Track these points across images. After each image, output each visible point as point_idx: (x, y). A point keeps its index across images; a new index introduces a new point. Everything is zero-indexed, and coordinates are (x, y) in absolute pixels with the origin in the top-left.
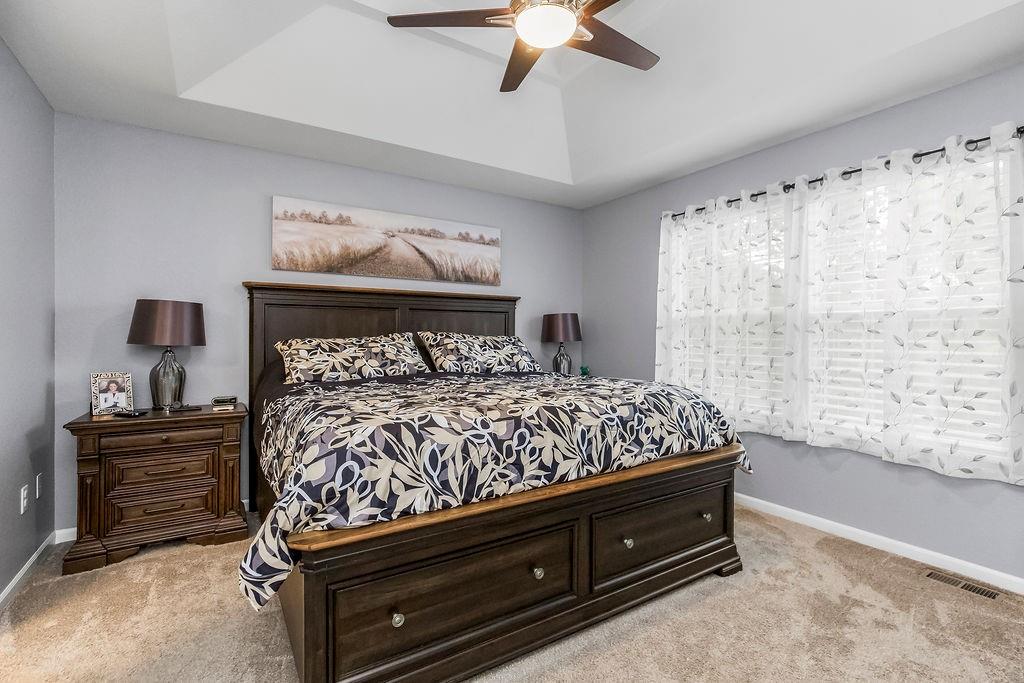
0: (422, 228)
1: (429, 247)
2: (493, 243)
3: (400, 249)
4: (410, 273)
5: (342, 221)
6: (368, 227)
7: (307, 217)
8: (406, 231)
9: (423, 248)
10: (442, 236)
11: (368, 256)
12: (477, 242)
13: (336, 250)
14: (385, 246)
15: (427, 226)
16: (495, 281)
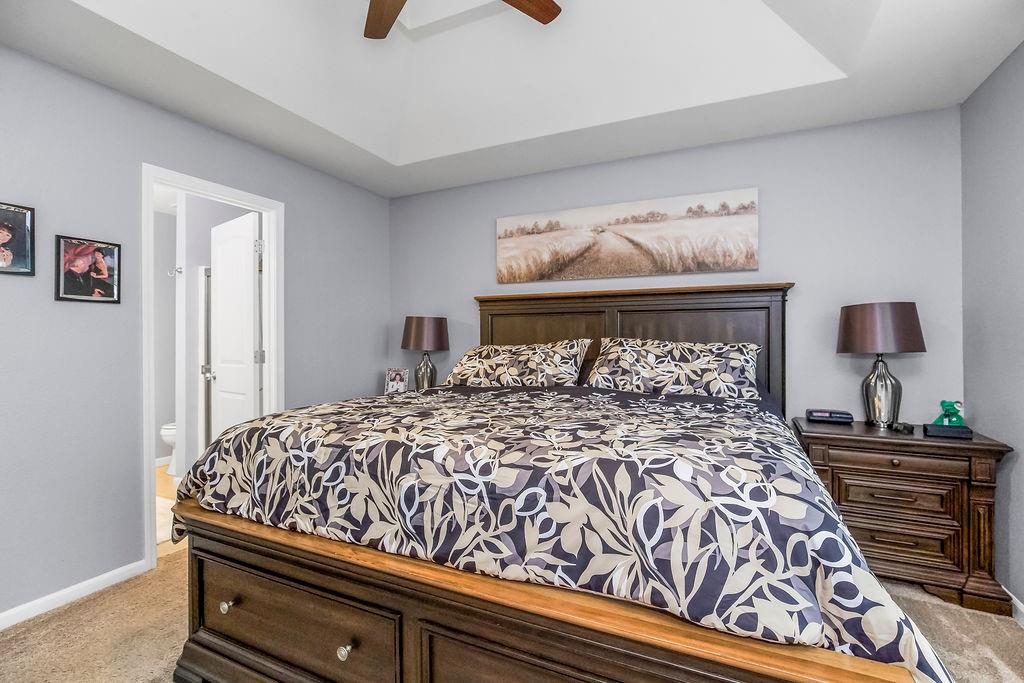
0: (636, 215)
1: (646, 236)
2: (744, 209)
3: (613, 244)
4: (624, 268)
5: (552, 227)
6: (576, 228)
7: (524, 232)
8: (618, 222)
9: (637, 238)
10: (663, 218)
11: (577, 257)
12: (716, 214)
13: (546, 257)
14: (594, 245)
15: (642, 209)
16: (750, 262)
